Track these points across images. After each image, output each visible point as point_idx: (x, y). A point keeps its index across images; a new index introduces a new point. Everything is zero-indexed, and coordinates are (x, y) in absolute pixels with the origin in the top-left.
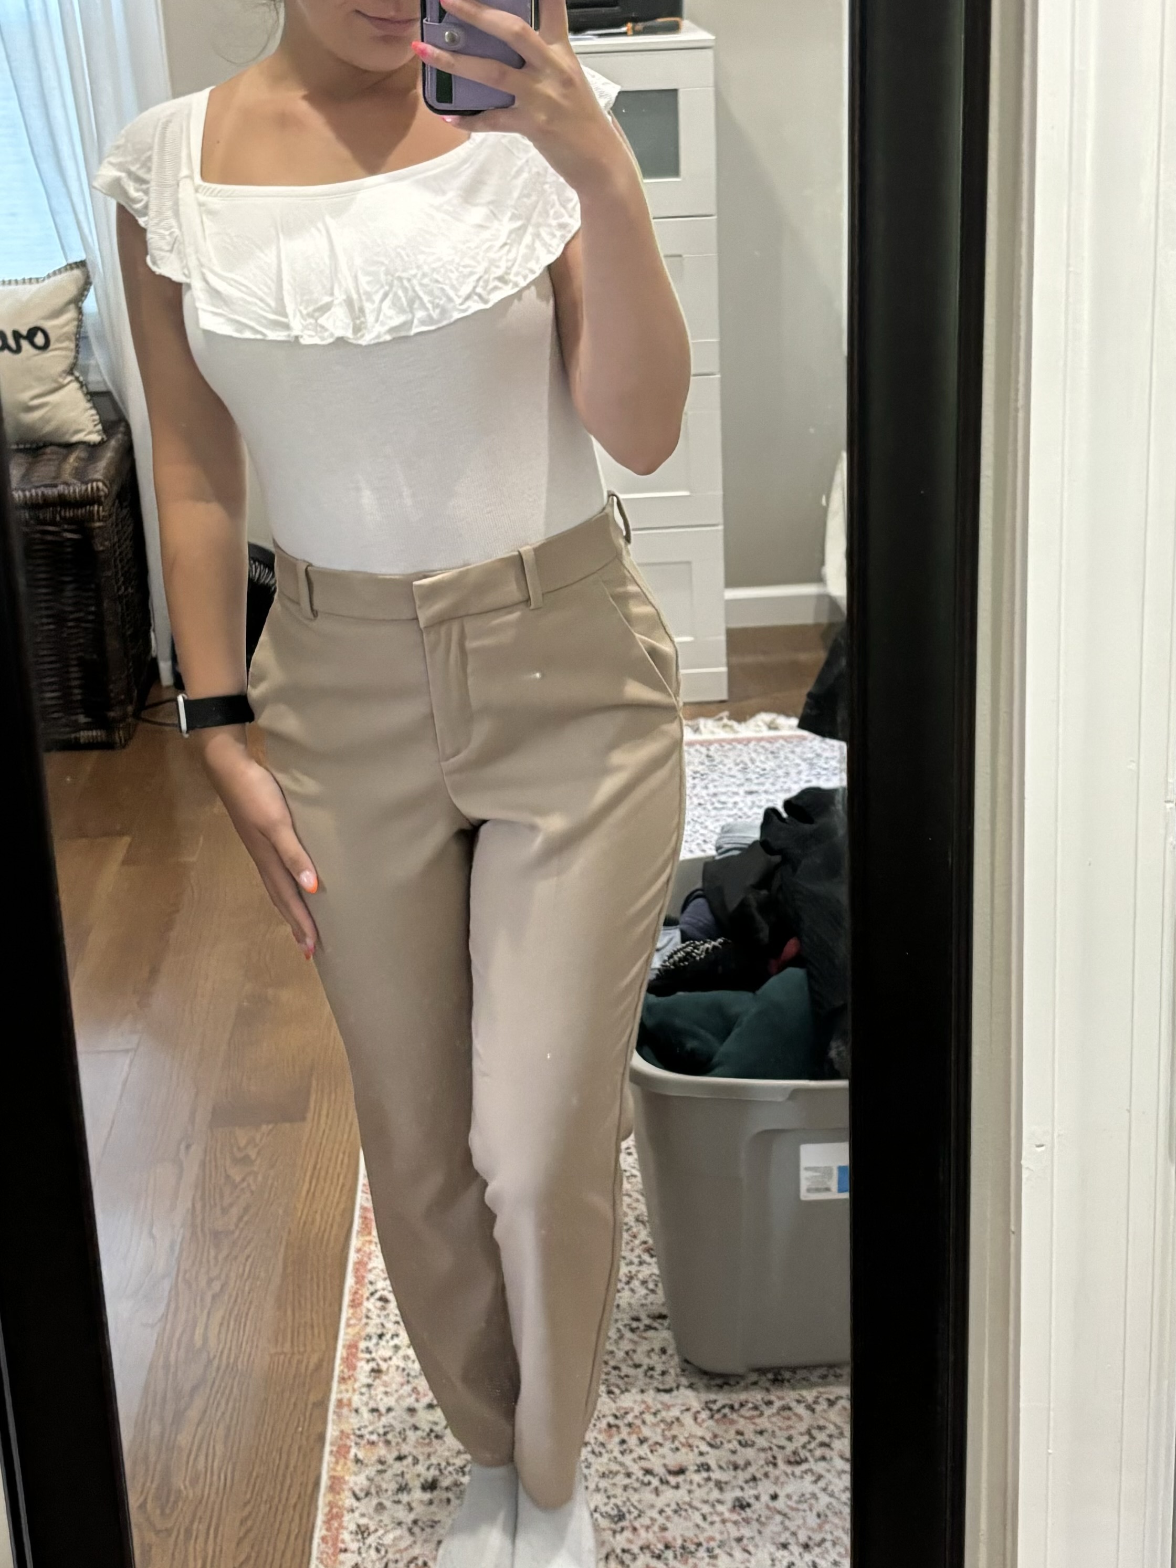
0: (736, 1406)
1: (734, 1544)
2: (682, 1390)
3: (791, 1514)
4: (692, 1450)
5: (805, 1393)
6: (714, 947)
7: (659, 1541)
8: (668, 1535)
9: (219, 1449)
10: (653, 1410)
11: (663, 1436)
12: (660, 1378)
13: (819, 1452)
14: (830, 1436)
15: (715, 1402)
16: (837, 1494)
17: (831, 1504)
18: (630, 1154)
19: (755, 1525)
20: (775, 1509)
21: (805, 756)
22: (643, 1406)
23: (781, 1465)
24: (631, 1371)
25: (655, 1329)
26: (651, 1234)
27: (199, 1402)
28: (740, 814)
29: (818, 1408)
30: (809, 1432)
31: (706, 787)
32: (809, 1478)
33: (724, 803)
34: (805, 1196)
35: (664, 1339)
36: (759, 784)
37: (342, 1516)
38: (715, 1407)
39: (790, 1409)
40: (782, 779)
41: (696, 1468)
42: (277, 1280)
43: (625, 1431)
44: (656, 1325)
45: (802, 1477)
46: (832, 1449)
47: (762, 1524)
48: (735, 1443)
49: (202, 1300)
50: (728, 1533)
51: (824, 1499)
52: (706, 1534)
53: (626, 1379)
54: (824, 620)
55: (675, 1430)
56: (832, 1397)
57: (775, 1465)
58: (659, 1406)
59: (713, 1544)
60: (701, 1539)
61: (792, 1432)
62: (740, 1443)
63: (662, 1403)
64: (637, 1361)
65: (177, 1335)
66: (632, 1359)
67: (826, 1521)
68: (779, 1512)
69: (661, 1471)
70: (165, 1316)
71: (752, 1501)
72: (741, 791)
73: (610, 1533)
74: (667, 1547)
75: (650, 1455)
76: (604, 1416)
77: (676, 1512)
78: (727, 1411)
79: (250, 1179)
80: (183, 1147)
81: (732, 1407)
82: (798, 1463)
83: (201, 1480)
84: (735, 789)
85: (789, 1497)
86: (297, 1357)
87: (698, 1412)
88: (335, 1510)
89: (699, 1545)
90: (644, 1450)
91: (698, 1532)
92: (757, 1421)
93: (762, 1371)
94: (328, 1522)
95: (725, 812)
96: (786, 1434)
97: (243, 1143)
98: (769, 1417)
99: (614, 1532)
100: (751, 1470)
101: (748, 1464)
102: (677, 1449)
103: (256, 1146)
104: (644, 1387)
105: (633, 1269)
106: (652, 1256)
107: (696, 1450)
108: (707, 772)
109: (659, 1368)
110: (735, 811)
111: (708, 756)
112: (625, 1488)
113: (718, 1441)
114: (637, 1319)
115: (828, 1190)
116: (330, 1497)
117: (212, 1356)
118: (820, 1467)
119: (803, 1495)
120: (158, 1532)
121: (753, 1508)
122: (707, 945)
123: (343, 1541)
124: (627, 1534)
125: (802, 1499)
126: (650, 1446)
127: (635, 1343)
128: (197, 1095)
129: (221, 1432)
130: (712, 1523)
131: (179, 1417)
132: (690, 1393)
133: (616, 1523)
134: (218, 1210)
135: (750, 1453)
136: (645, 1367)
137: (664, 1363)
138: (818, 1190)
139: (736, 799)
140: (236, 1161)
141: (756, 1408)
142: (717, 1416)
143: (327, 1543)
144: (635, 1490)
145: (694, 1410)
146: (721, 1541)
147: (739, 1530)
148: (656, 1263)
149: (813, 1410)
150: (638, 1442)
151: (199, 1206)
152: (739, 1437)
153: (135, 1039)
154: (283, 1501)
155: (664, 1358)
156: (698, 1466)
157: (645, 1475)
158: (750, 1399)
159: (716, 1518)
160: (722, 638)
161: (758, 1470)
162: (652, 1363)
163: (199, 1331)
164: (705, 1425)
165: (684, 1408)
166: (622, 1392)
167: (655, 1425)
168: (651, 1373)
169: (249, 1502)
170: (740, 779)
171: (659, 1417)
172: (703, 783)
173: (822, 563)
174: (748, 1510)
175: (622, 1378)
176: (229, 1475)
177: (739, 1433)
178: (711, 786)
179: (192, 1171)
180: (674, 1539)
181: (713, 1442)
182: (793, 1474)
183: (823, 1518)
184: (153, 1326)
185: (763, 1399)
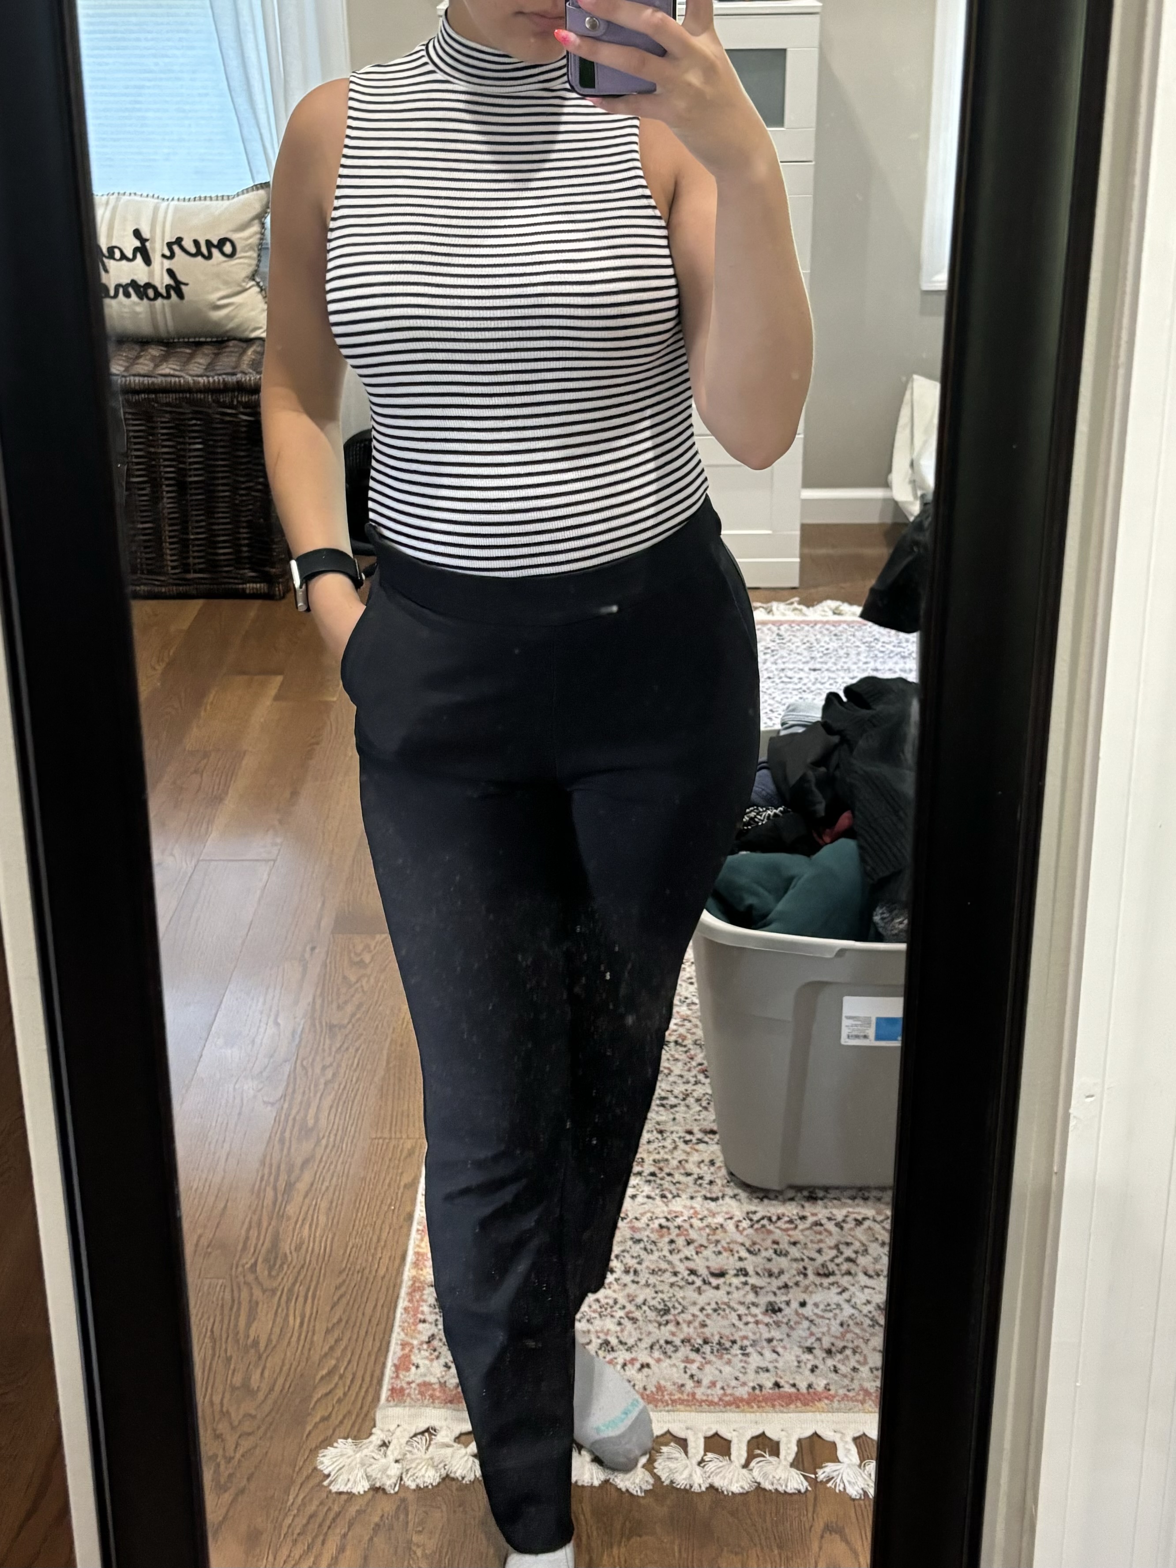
0: (774, 1218)
1: (765, 1344)
2: (727, 1199)
3: (818, 1321)
4: (733, 1255)
5: (835, 1211)
6: (775, 814)
7: (698, 1336)
8: (707, 1331)
9: (322, 1219)
10: (700, 1216)
11: (708, 1240)
12: (708, 1186)
13: (845, 1267)
14: (856, 1252)
15: (755, 1212)
16: (858, 1306)
17: (853, 1315)
18: (692, 983)
19: (784, 1328)
20: (803, 1315)
21: (864, 640)
22: (692, 1211)
23: (811, 1277)
24: (683, 1179)
25: (706, 1143)
26: (705, 1057)
27: (307, 1177)
28: (804, 688)
29: (846, 1226)
30: (837, 1247)
31: (776, 664)
32: (835, 1290)
33: (790, 678)
34: (845, 1041)
35: (713, 1152)
36: (822, 663)
37: (424, 1289)
38: (755, 1218)
39: (821, 1225)
40: (844, 660)
41: (735, 1272)
42: (381, 1072)
43: (674, 1232)
44: (706, 1139)
45: (829, 1289)
46: (857, 1265)
47: (792, 1328)
48: (771, 1252)
49: (316, 1086)
50: (761, 1334)
51: (848, 1310)
52: (741, 1334)
53: (678, 1185)
54: (888, 520)
55: (719, 1235)
56: (859, 1217)
57: (805, 1275)
58: (706, 1213)
59: (746, 1343)
60: (736, 1337)
61: (822, 1245)
62: (775, 1252)
63: (708, 1209)
64: (689, 1171)
65: (294, 1112)
66: (684, 1168)
67: (847, 1332)
68: (807, 1319)
69: (703, 1272)
70: (284, 1096)
71: (783, 1306)
72: (806, 668)
73: (656, 1325)
74: (706, 1342)
75: (695, 1257)
76: (657, 1218)
77: (715, 1310)
78: (765, 1222)
79: (364, 981)
80: (308, 949)
81: (770, 1219)
82: (827, 1275)
83: (304, 1247)
84: (801, 666)
85: (816, 1305)
86: (393, 1142)
87: (740, 1221)
88: (417, 1284)
89: (734, 1342)
90: (689, 1251)
91: (734, 1330)
92: (791, 1233)
93: (799, 1189)
94: (410, 1294)
95: (791, 686)
96: (816, 1246)
97: (360, 947)
98: (802, 1231)
99: (660, 1325)
100: (784, 1278)
101: (781, 1272)
102: (720, 1253)
103: (370, 952)
104: (694, 1195)
105: (690, 1087)
106: (707, 1077)
107: (736, 1255)
108: (777, 648)
109: (708, 1178)
110: (799, 686)
111: (778, 635)
112: (672, 1285)
113: (757, 1247)
114: (690, 1132)
115: (865, 1037)
116: (414, 1272)
117: (321, 1136)
118: (845, 1281)
119: (829, 1305)
120: (264, 1291)
121: (783, 1313)
122: (769, 812)
123: (423, 1313)
124: (671, 1327)
125: (828, 1308)
126: (696, 1248)
127: (688, 1153)
128: (323, 903)
129: (324, 1205)
130: (747, 1324)
131: (290, 1186)
132: (733, 1203)
133: (662, 1316)
134: (334, 1006)
135: (783, 1262)
136: (696, 1176)
137: (712, 1173)
138: (857, 1037)
139: (802, 675)
140: (352, 963)
141: (791, 1221)
142: (756, 1226)
143: (409, 1313)
144: (681, 1287)
145: (736, 1219)
146: (754, 1341)
147: (769, 1331)
148: (710, 1084)
149: (842, 1228)
150: (685, 1243)
151: (319, 1001)
152: (775, 1246)
153: (275, 850)
154: (374, 1273)
155: (712, 1169)
156: (738, 1271)
157: (689, 1275)
158: (787, 1213)
159: (750, 1319)
160: (798, 533)
161: (789, 1279)
162: (701, 1172)
163: (312, 1112)
164: (745, 1233)
165: (727, 1216)
166: (674, 1197)
167: (700, 1229)
168: (700, 1181)
169: (344, 1270)
170: (805, 657)
171: (705, 1223)
172: (772, 659)
173: (890, 470)
174: (778, 1314)
175: (674, 1184)
176: (329, 1243)
177: (776, 1242)
178: (779, 661)
179: (315, 970)
180: (713, 1335)
181: (752, 1249)
182: (821, 1285)
183: (845, 1327)
184: (273, 1104)
185: (798, 1214)
